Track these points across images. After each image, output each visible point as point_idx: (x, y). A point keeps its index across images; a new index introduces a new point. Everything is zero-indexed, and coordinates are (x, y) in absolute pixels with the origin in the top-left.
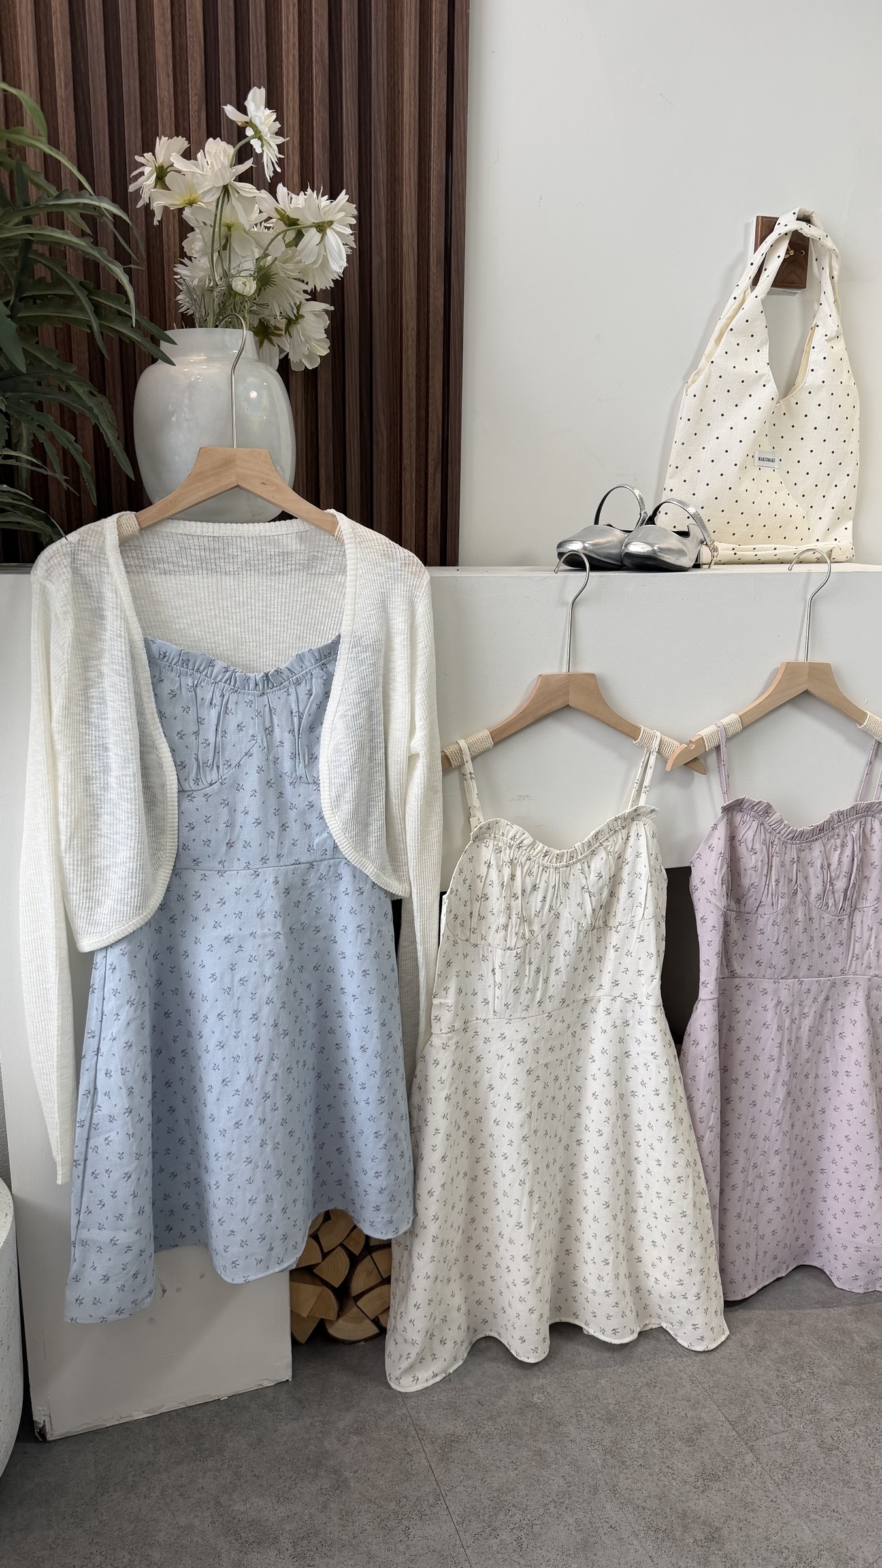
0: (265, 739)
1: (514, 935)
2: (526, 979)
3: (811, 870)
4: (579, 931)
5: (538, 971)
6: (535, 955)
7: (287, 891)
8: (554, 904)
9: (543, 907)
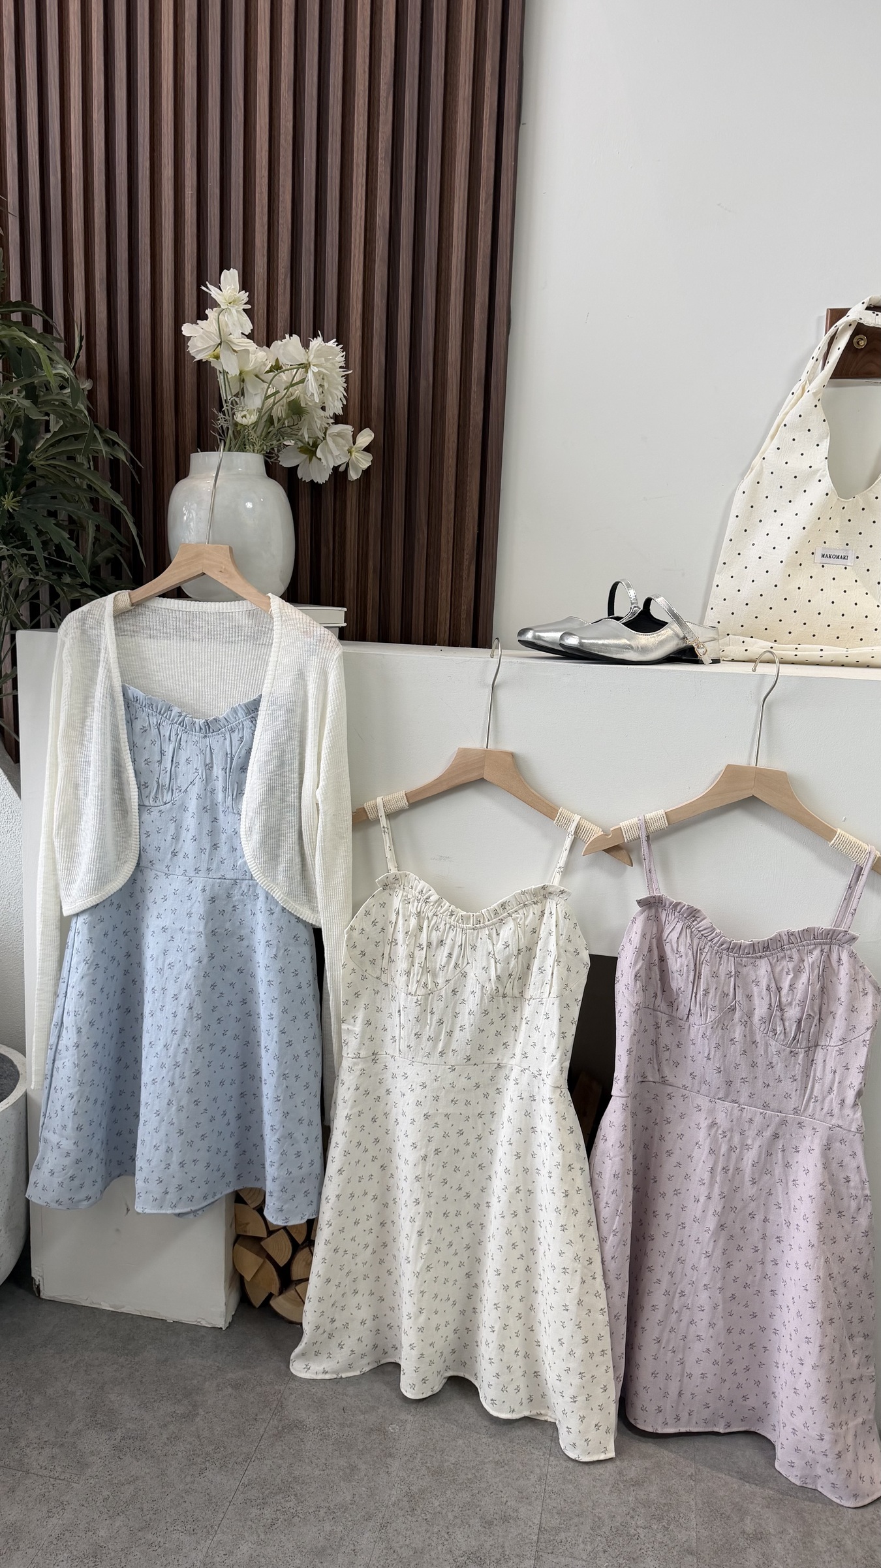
0: (204, 773)
1: (415, 982)
2: (428, 1027)
3: (755, 989)
4: (483, 994)
5: (441, 1022)
6: (438, 1007)
7: (213, 900)
8: (460, 962)
9: (448, 963)
